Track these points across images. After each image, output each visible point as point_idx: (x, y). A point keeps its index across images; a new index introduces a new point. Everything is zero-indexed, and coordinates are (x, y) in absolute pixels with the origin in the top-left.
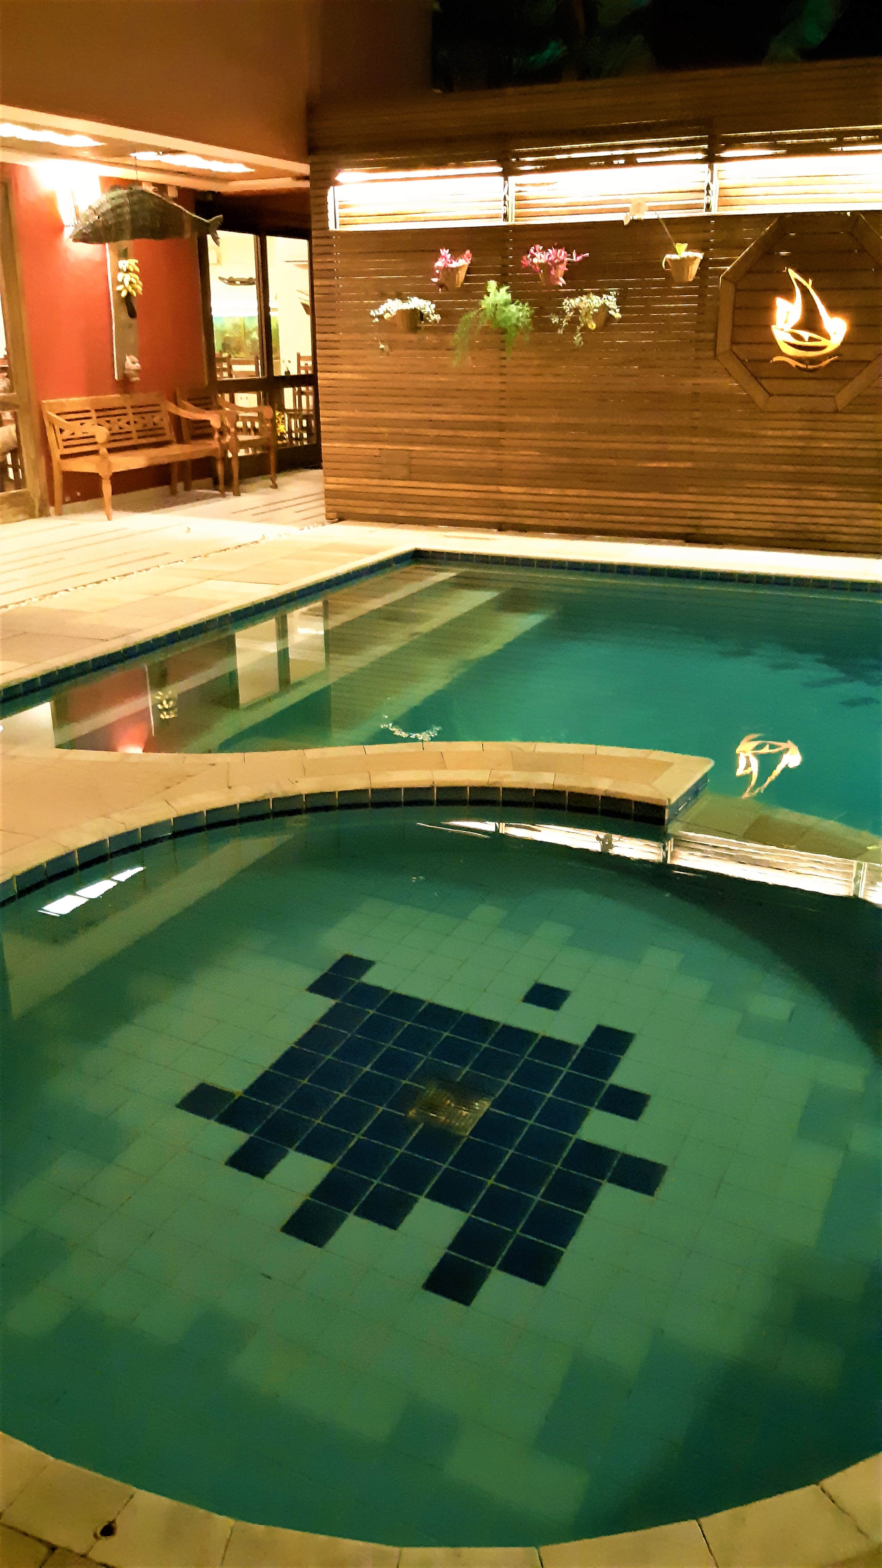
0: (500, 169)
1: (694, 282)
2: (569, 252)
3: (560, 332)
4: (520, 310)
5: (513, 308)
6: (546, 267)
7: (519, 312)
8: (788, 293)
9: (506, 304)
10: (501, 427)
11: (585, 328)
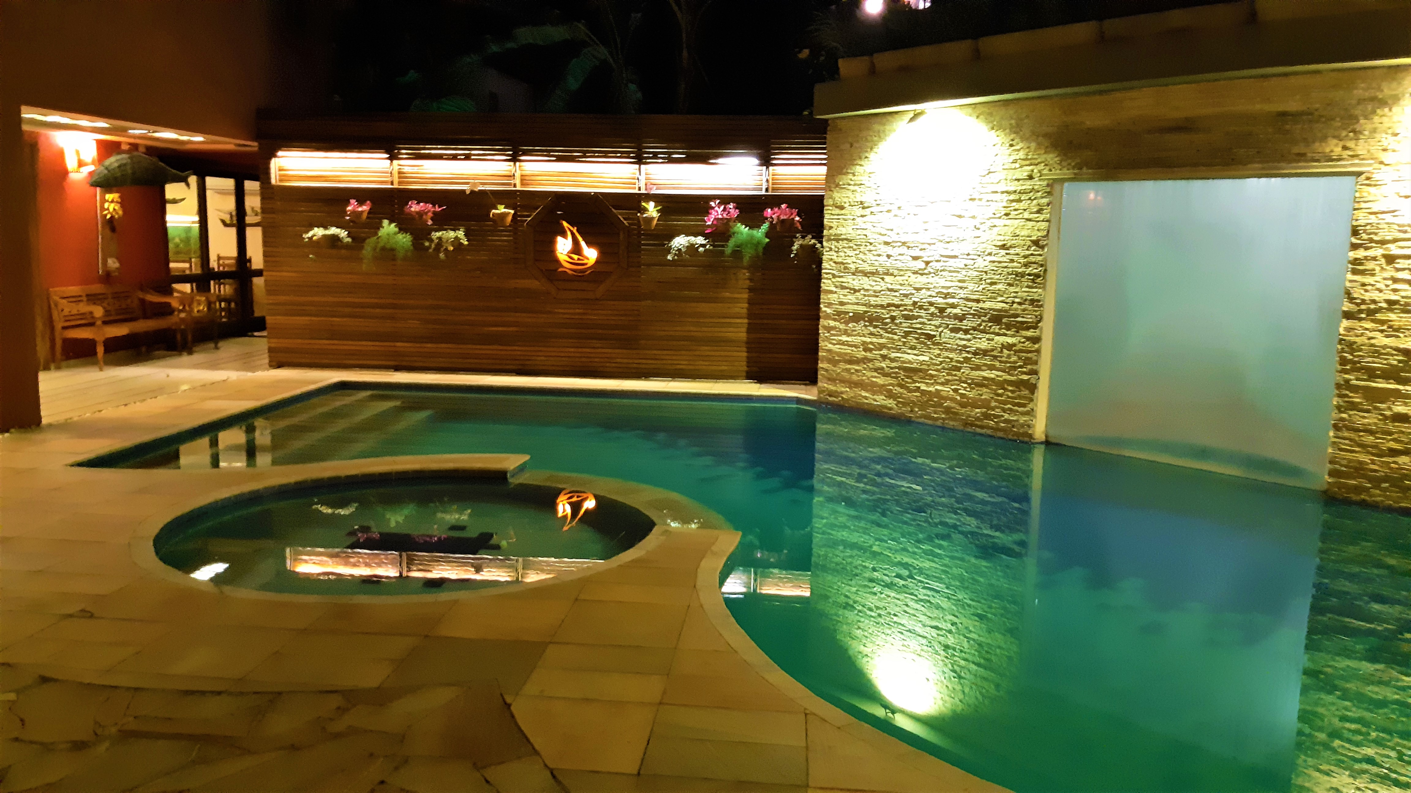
0: (388, 156)
1: (510, 226)
2: (434, 206)
3: (431, 250)
4: (404, 238)
5: (400, 236)
6: (421, 214)
7: (404, 240)
8: (564, 234)
9: (395, 234)
10: (394, 306)
11: (446, 249)
